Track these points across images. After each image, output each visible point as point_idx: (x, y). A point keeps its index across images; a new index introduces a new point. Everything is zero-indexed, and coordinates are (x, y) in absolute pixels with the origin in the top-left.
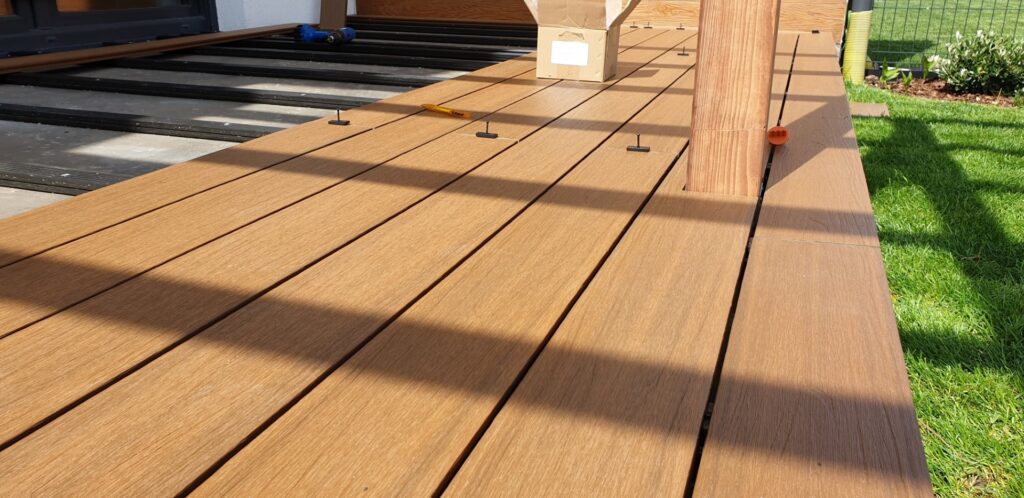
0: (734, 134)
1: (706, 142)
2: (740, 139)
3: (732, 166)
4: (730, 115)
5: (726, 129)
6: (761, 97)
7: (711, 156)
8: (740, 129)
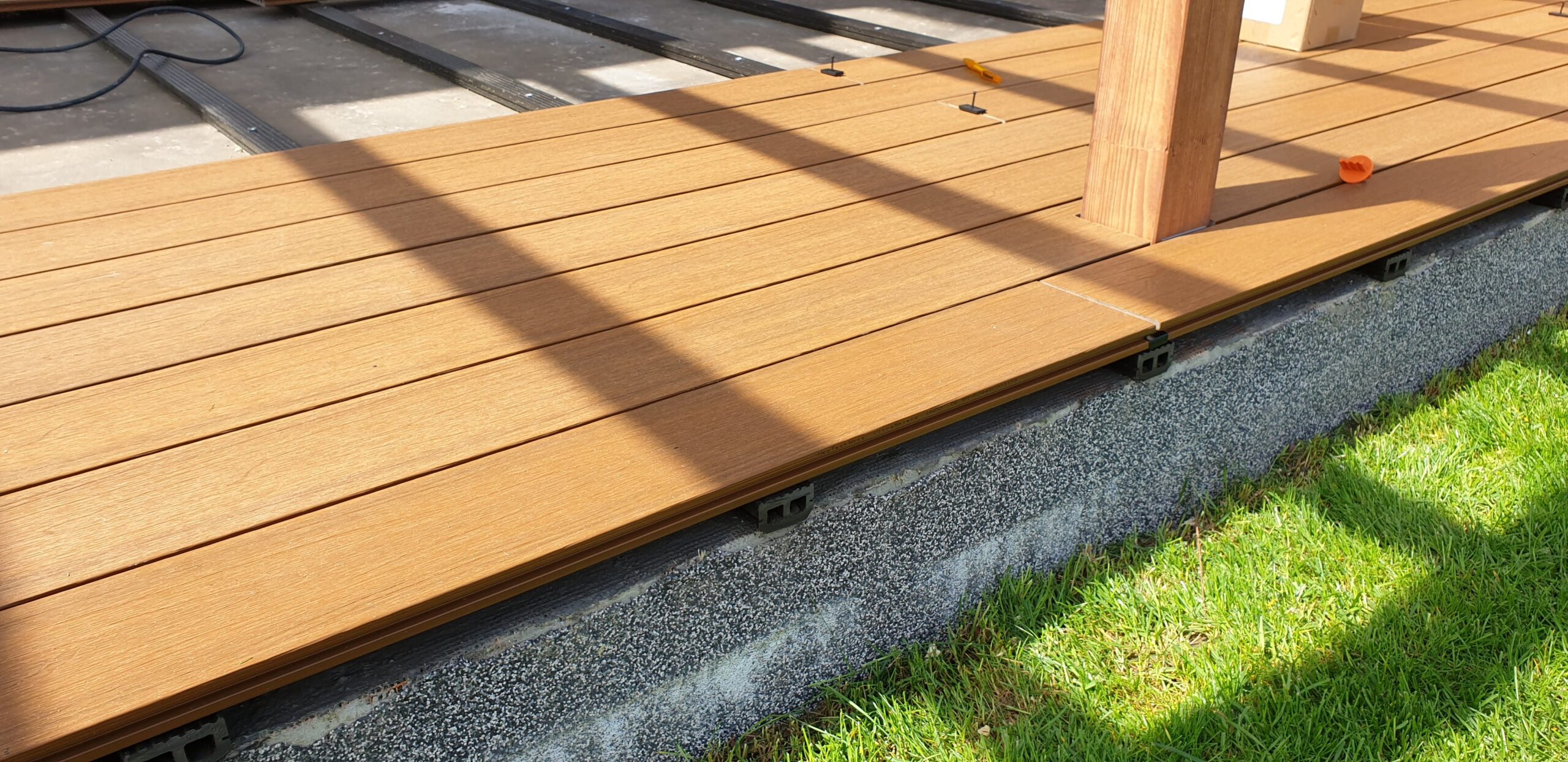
0: (1134, 152)
1: (1104, 159)
2: (1139, 161)
3: (1129, 194)
4: (1130, 127)
5: (1125, 145)
6: (1164, 109)
7: (1108, 176)
8: (1139, 148)
